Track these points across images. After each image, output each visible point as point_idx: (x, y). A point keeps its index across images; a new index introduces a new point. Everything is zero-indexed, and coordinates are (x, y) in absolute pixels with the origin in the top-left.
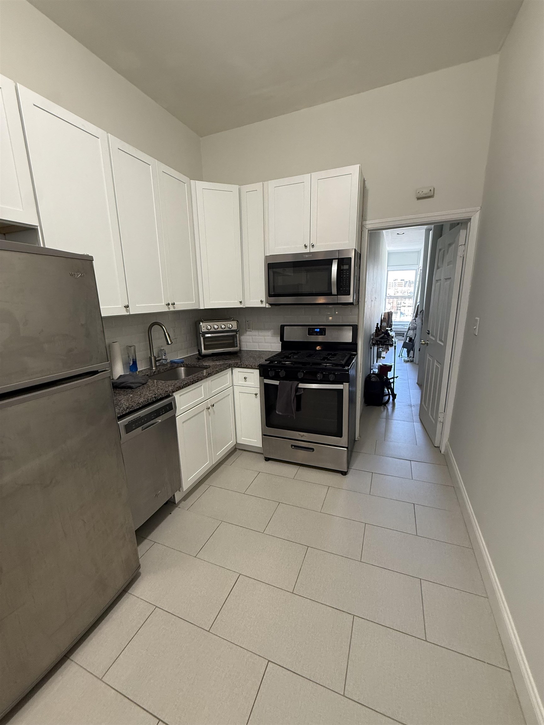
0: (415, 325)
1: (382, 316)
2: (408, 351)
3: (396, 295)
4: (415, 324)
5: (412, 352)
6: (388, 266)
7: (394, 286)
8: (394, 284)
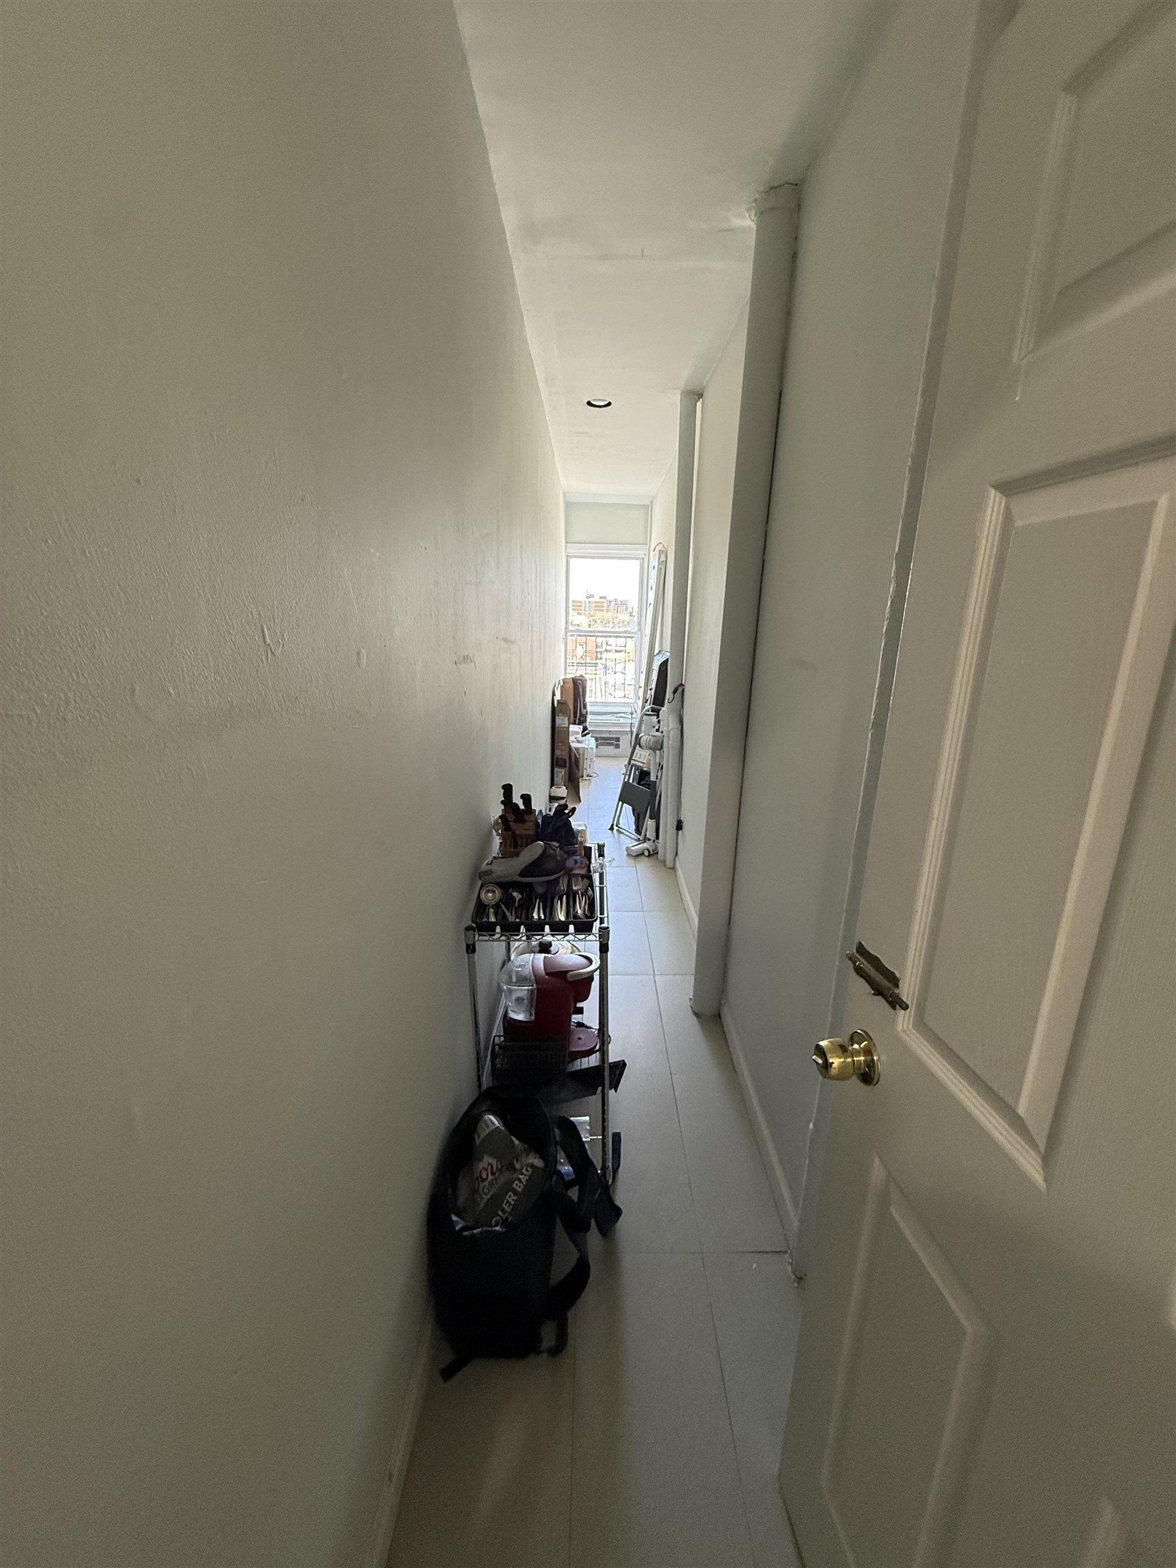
0: (658, 734)
1: (554, 695)
2: (639, 815)
3: (591, 629)
4: (658, 730)
5: (649, 824)
6: (566, 543)
7: (587, 609)
8: (587, 605)
